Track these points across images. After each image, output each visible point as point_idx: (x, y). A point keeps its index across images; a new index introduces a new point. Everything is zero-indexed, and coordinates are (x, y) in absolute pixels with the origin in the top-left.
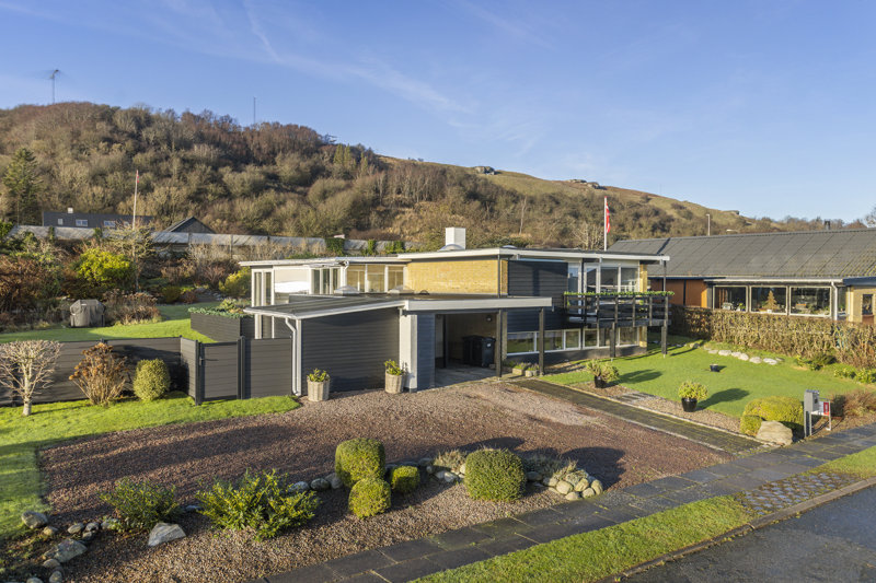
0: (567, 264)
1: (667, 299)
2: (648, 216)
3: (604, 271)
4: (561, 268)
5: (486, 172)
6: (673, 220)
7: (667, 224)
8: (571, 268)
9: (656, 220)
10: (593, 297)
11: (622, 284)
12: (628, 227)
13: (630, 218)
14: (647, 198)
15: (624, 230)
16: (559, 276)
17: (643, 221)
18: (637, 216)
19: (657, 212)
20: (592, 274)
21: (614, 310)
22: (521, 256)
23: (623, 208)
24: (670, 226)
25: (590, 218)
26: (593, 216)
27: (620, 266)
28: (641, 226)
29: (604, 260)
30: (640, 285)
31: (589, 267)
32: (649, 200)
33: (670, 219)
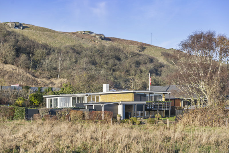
0: (146, 94)
1: (170, 103)
2: (145, 63)
3: (154, 96)
4: (145, 95)
5: (16, 27)
6: (163, 66)
7: (159, 69)
8: (147, 95)
9: (151, 66)
10: (152, 102)
11: (159, 99)
12: (132, 72)
13: (134, 66)
14: (143, 47)
15: (130, 75)
16: (145, 97)
17: (142, 67)
18: (138, 63)
19: (152, 60)
20: (152, 97)
21: (158, 105)
22: (138, 92)
23: (127, 57)
24: (161, 71)
25: (105, 66)
26: (106, 63)
27: (158, 95)
28: (141, 71)
29: (155, 93)
30: (163, 99)
31: (151, 95)
32: (144, 49)
33: (162, 66)
